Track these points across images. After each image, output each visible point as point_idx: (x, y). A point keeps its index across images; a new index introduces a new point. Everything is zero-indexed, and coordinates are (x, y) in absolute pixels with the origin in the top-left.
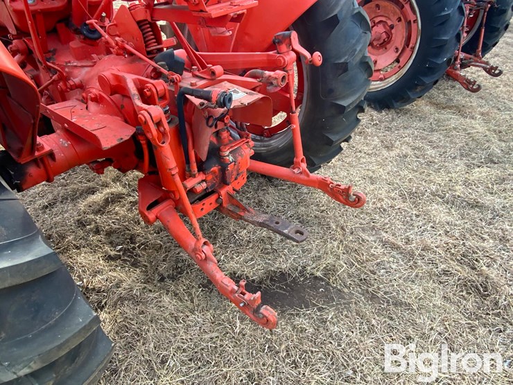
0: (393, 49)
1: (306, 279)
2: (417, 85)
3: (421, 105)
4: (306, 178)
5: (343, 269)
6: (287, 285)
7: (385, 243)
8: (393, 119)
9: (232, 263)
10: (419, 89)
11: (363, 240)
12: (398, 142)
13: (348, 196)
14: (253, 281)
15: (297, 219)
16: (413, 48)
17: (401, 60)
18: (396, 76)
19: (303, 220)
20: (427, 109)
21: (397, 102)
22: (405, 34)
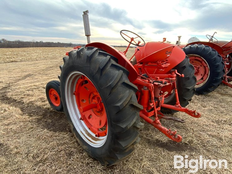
0: (200, 74)
1: (182, 144)
2: (212, 86)
3: (215, 94)
4: (180, 108)
5: (195, 141)
6: (176, 145)
7: (210, 135)
8: (204, 98)
9: (156, 137)
10: (212, 88)
11: (201, 134)
12: (208, 105)
13: (195, 113)
14: (164, 143)
15: (175, 126)
16: (208, 75)
17: (204, 78)
18: (203, 83)
19: (178, 127)
20: (217, 95)
21: (205, 92)
22: (204, 70)
